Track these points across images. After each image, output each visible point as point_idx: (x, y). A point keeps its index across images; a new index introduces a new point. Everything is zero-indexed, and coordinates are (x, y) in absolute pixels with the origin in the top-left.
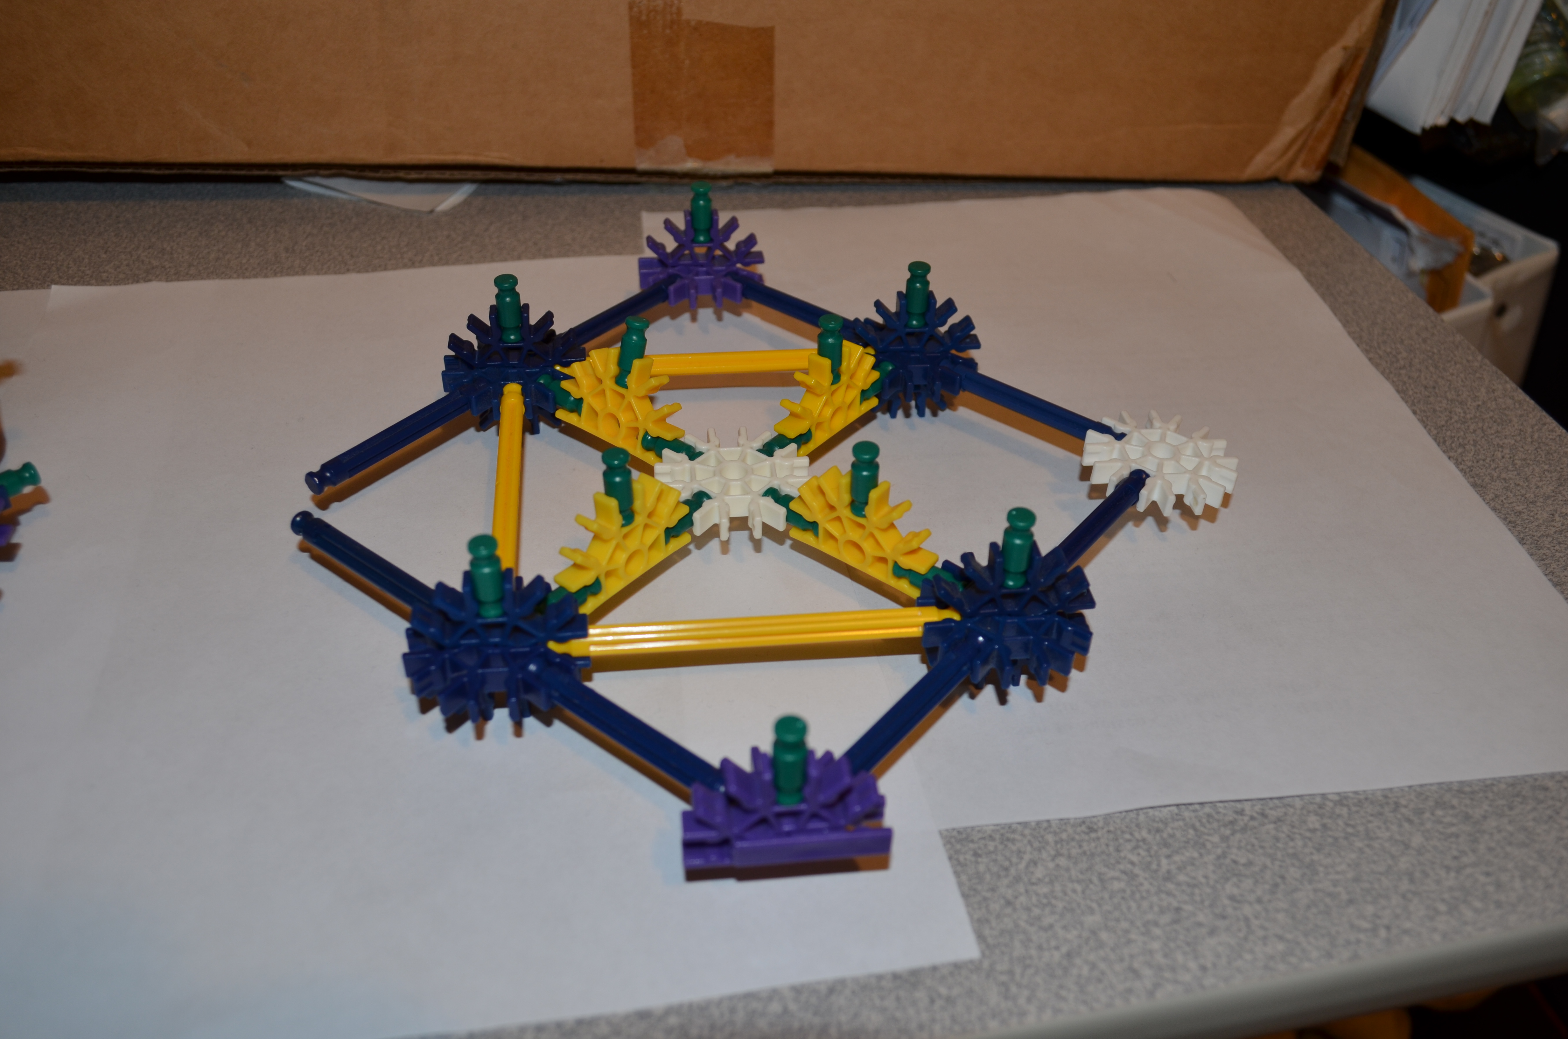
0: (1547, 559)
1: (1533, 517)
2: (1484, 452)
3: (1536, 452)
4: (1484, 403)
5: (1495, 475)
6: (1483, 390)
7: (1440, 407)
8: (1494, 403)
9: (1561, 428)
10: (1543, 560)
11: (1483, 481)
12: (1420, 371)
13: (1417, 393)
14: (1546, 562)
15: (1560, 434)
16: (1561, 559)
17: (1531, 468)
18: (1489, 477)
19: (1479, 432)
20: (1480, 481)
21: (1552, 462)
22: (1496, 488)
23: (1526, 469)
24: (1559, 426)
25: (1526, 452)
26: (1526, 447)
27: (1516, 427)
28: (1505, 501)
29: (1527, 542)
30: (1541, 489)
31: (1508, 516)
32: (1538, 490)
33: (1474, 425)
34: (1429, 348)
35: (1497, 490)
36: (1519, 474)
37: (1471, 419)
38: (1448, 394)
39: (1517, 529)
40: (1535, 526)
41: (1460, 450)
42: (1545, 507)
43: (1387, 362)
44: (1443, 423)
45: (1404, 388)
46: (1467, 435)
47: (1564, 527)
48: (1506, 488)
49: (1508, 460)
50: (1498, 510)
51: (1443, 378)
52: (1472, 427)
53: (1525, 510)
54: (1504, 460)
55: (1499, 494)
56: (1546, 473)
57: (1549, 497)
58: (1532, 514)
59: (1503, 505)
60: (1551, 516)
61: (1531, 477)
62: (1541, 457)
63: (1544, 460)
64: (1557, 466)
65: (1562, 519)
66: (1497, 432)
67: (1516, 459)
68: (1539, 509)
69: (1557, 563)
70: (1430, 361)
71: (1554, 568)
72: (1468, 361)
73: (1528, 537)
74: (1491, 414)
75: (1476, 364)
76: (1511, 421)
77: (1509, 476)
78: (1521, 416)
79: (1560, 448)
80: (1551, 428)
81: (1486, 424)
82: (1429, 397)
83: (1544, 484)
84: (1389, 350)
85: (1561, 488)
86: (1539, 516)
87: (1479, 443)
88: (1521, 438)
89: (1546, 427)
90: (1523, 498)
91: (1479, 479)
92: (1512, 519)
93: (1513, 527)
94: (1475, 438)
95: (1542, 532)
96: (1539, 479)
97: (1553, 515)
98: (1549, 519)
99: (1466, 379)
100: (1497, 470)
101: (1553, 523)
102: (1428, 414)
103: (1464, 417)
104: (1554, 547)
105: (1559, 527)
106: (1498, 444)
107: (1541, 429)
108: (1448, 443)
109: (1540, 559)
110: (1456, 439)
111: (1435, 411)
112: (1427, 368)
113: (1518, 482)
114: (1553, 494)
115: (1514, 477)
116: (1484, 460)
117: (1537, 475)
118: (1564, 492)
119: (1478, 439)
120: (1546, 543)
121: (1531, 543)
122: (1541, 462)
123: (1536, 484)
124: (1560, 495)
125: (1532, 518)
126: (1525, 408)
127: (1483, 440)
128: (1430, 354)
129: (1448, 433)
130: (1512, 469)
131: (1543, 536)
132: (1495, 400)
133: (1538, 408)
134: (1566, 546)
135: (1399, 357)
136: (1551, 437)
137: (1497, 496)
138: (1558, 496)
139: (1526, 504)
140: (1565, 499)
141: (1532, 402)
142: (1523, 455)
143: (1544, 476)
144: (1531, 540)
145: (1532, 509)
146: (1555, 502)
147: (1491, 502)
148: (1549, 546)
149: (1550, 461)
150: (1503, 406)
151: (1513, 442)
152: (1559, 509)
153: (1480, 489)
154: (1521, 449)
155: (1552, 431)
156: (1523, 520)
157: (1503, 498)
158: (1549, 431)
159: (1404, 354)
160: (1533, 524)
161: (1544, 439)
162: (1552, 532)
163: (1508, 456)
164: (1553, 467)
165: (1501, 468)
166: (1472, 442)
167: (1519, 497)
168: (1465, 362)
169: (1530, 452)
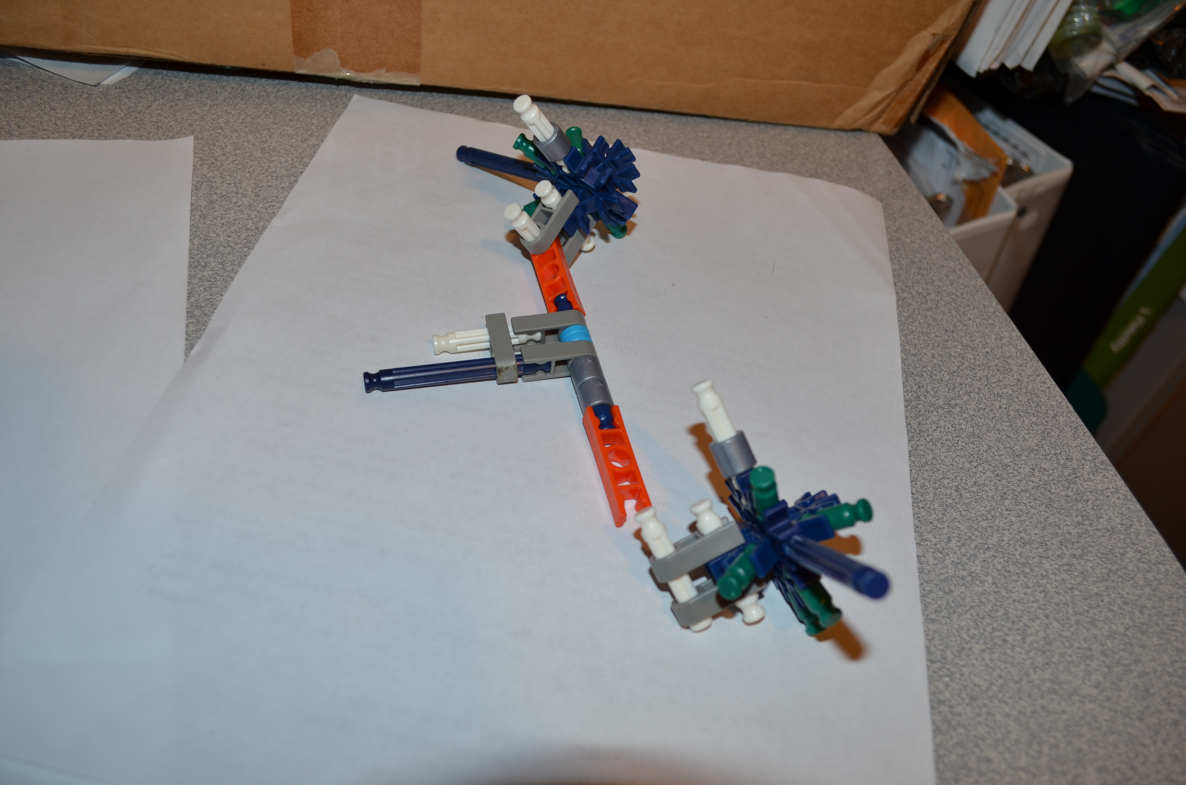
0: (1022, 515)
1: (1017, 470)
2: (984, 401)
3: (1028, 403)
4: (992, 350)
5: (992, 425)
6: (993, 337)
7: (955, 352)
8: (1000, 350)
9: (1052, 380)
10: (1019, 516)
11: (980, 431)
12: (943, 313)
13: (938, 337)
14: (1022, 518)
15: (1050, 386)
16: (1034, 516)
17: (1022, 420)
18: (986, 427)
19: (984, 379)
20: (978, 431)
21: (1040, 415)
22: (990, 439)
23: (1018, 421)
24: (1050, 377)
25: (1020, 403)
26: (1020, 398)
27: (1015, 377)
28: (996, 453)
29: (1009, 497)
30: (1027, 442)
31: (996, 468)
32: (1024, 443)
33: (981, 372)
34: (954, 291)
35: (991, 441)
36: (1011, 426)
37: (979, 366)
38: (963, 339)
39: (1002, 483)
40: (1017, 481)
41: (965, 398)
42: (1028, 461)
43: (917, 302)
44: (955, 368)
45: (928, 331)
46: (973, 382)
47: (1041, 483)
48: (999, 440)
49: (1004, 410)
50: (989, 462)
51: (961, 322)
52: (978, 375)
53: (1011, 463)
54: (1001, 410)
55: (992, 445)
56: (1033, 426)
57: (1032, 451)
58: (1016, 468)
59: (994, 457)
60: (1032, 471)
61: (1020, 429)
62: (1031, 409)
63: (1033, 412)
64: (1043, 419)
65: (1040, 474)
66: (999, 381)
67: (1011, 410)
68: (1023, 462)
69: (1031, 520)
70: (953, 304)
71: (1027, 525)
72: (985, 306)
73: (1010, 492)
74: (997, 361)
75: (991, 310)
76: (1012, 370)
77: (1002, 427)
78: (1021, 365)
79: (1048, 401)
80: (1043, 379)
81: (991, 372)
82: (947, 341)
83: (1030, 437)
84: (921, 290)
85: (1044, 442)
86: (1021, 470)
87: (983, 391)
88: (1018, 388)
89: (1039, 378)
90: (1011, 451)
91: (978, 429)
92: (999, 472)
93: (999, 480)
94: (979, 386)
95: (1022, 487)
96: (1026, 431)
97: (1033, 470)
98: (1030, 473)
99: (980, 325)
100: (994, 420)
101: (1032, 478)
102: (945, 359)
103: (973, 364)
104: (1030, 503)
105: (1037, 483)
106: (998, 393)
107: (1035, 380)
108: (956, 390)
109: (1017, 515)
110: (964, 386)
111: (950, 355)
112: (950, 312)
113: (1009, 434)
114: (1036, 448)
115: (1007, 428)
116: (984, 409)
117: (1026, 428)
118: (1045, 447)
119: (982, 387)
120: (1024, 498)
121: (1012, 498)
122: (1031, 414)
123: (1024, 436)
124: (1041, 449)
125: (1016, 472)
126: (1025, 357)
127: (986, 388)
128: (954, 297)
129: (958, 380)
130: (1006, 420)
131: (1022, 491)
132: (1002, 348)
133: (1036, 358)
134: (1040, 503)
135: (928, 297)
136: (1042, 389)
137: (990, 448)
138: (1040, 451)
139: (1013, 457)
140: (1045, 453)
141: (1032, 351)
142: (1017, 406)
143: (1031, 428)
144: (1012, 495)
145: (1017, 463)
146: (1036, 457)
147: (984, 454)
148: (1026, 502)
149: (1038, 414)
150: (1008, 355)
151: (1010, 392)
152: (1039, 464)
153: (977, 440)
154: (1016, 400)
155: (1044, 383)
156: (1008, 473)
157: (994, 450)
158: (1041, 383)
159: (933, 296)
160: (1016, 478)
161: (1036, 391)
162: (1030, 488)
163: (1004, 406)
164: (1039, 420)
165: (998, 418)
166: (976, 390)
167: (1008, 450)
168: (982, 307)
169: (1023, 403)
